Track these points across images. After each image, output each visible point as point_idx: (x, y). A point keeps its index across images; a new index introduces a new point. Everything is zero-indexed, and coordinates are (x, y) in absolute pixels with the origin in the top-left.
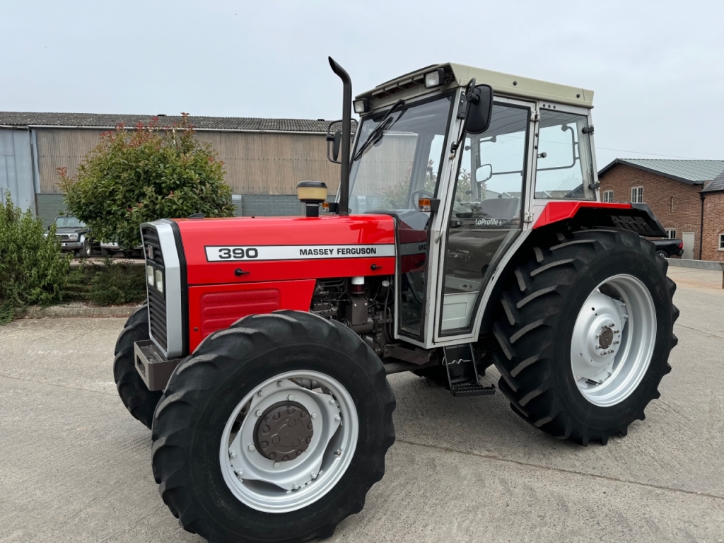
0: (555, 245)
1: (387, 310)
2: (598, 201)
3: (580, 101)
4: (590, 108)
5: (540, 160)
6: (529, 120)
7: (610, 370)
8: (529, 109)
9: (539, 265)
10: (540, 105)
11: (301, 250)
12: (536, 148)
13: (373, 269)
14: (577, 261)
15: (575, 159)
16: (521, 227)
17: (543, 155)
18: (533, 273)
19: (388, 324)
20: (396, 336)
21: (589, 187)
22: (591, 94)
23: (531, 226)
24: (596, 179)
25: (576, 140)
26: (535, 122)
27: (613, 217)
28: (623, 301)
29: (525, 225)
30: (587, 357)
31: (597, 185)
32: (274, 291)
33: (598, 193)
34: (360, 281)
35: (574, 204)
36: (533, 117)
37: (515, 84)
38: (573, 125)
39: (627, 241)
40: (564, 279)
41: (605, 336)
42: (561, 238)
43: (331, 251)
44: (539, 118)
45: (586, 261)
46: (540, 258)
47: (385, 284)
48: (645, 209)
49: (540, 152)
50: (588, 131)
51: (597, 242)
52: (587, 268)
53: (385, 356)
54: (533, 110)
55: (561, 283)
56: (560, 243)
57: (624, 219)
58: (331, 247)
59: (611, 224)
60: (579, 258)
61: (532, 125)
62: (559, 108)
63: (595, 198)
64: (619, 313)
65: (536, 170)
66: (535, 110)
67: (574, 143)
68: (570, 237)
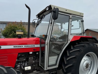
0: (75, 45)
1: (38, 59)
2: (85, 36)
3: (81, 15)
4: (83, 16)
5: (72, 27)
6: (69, 18)
7: (88, 72)
8: (69, 16)
9: (72, 50)
10: (72, 15)
11: (14, 46)
12: (71, 24)
13: (34, 50)
14: (80, 50)
15: (80, 27)
16: (68, 41)
17: (73, 26)
18: (70, 52)
19: (38, 62)
20: (40, 65)
21: (83, 33)
22: (83, 14)
23: (70, 41)
24: (84, 31)
25: (80, 23)
26: (71, 19)
27: (88, 39)
28: (91, 57)
29: (69, 41)
30: (83, 70)
31: (85, 33)
32: (6, 56)
33: (85, 34)
34: (31, 53)
35: (80, 36)
36: (70, 18)
37: (66, 10)
38: (79, 20)
39: (91, 45)
40: (77, 54)
41: (87, 66)
42: (77, 44)
43: (23, 47)
44: (72, 18)
45: (82, 50)
46: (72, 48)
47: (37, 53)
48: (95, 38)
49: (72, 25)
50: (82, 21)
51: (85, 45)
52: (83, 51)
53: (37, 69)
54: (70, 16)
55: (77, 55)
56: (76, 45)
57: (90, 40)
58: (22, 45)
59: (88, 41)
60: (81, 49)
61: (70, 19)
62: (76, 16)
63: (84, 35)
64: (90, 60)
65: (71, 29)
66: (71, 16)
67: (80, 24)
68: (79, 44)
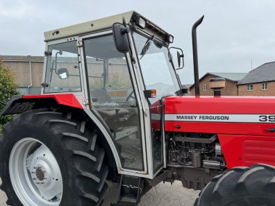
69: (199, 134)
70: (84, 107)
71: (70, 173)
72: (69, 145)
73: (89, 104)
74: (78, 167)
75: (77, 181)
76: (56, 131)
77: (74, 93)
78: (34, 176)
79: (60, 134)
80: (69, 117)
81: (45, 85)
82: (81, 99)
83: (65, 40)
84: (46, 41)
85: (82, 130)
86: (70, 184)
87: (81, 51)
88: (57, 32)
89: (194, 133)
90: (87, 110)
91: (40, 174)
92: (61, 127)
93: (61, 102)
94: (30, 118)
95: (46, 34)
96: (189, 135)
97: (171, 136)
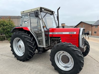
69: (57, 37)
70: (30, 30)
71: (26, 45)
72: (26, 39)
73: (31, 30)
74: (28, 44)
75: (28, 47)
76: (23, 36)
77: (28, 27)
78: (19, 47)
79: (24, 36)
80: (26, 33)
81: (21, 25)
82: (29, 29)
83: (25, 14)
84: (21, 14)
85: (29, 36)
86: (26, 48)
87: (29, 16)
88: (24, 12)
89: (56, 37)
90: (30, 31)
91: (20, 46)
92: (24, 35)
93: (24, 29)
94: (17, 33)
95: (21, 12)
96: (55, 37)
97: (51, 38)
